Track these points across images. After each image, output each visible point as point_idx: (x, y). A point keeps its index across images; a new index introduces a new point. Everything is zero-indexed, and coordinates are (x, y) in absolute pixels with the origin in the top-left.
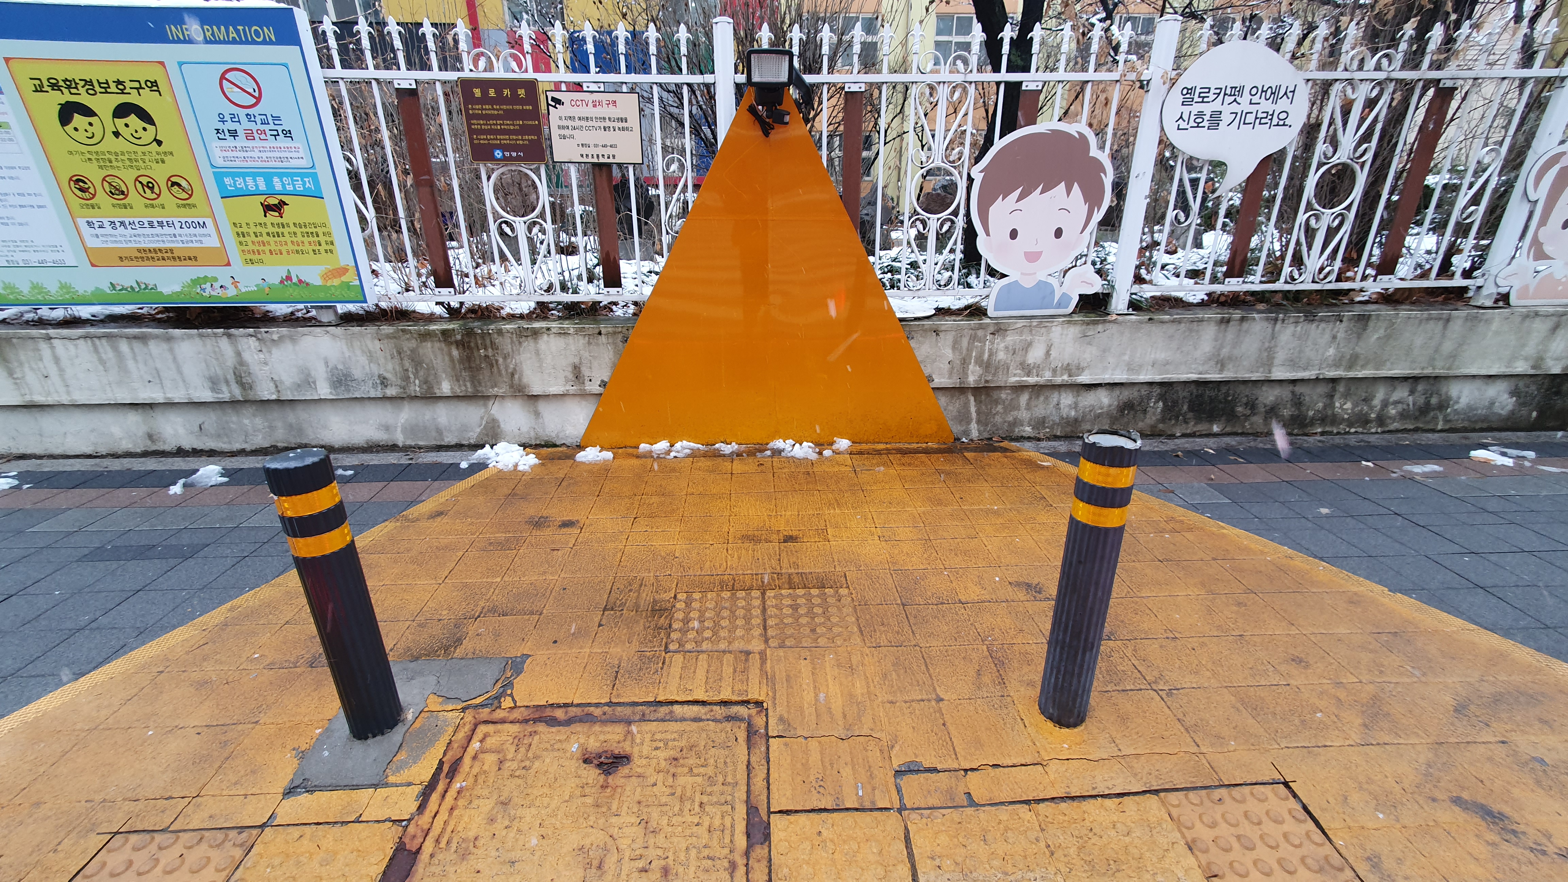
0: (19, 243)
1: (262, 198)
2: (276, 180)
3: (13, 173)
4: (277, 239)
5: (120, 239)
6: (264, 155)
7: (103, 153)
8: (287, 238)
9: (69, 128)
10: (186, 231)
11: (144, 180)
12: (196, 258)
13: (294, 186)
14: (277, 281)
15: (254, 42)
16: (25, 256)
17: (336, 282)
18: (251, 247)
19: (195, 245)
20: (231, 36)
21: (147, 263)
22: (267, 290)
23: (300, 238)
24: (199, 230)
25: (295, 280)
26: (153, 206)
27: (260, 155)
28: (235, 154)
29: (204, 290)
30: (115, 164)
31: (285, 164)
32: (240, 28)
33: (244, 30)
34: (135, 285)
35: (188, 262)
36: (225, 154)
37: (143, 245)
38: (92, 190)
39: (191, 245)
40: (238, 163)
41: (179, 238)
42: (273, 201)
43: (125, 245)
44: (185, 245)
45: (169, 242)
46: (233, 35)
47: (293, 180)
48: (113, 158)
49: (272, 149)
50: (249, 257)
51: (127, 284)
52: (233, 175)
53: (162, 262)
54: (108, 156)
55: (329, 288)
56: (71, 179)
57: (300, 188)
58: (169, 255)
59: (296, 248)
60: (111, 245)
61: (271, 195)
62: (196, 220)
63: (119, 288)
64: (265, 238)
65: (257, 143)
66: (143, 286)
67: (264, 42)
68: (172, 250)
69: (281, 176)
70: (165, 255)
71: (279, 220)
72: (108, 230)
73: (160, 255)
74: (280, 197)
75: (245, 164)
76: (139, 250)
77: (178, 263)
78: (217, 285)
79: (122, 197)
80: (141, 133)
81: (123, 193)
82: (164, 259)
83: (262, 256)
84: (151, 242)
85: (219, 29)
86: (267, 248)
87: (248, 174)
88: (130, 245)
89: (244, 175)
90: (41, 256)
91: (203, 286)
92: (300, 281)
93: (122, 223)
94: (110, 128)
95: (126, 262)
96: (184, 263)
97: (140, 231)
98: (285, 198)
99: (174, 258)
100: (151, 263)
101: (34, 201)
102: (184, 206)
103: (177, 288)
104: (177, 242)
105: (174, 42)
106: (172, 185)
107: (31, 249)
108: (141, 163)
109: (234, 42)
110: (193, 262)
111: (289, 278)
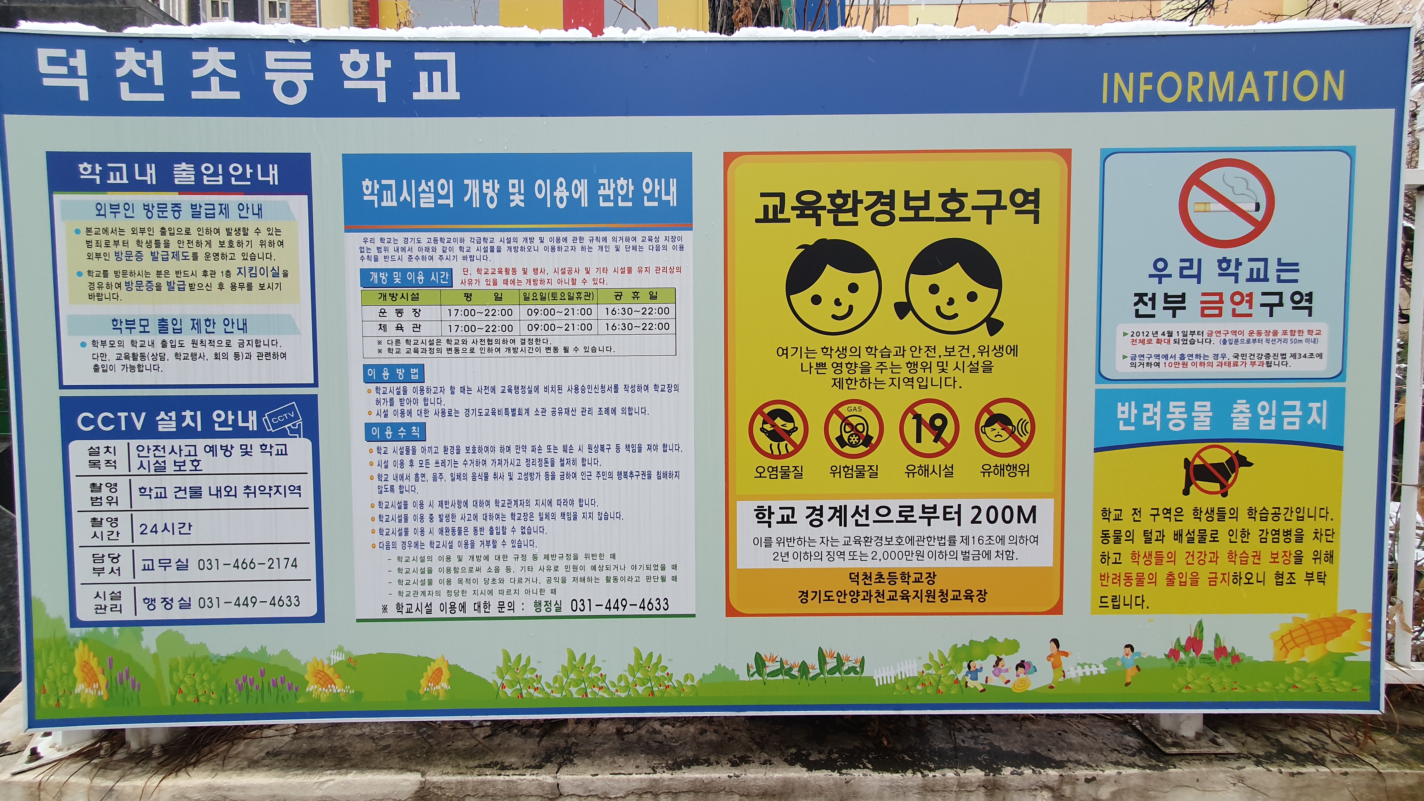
0: (581, 561)
1: (1189, 451)
2: (1241, 406)
3: (636, 400)
4: (1196, 547)
5: (819, 547)
6: (1230, 350)
7: (857, 351)
8: (1223, 546)
9: (802, 299)
10: (985, 528)
11: (927, 412)
12: (983, 594)
13: (1280, 420)
14: (1161, 651)
15: (1293, 104)
16: (581, 591)
17: (1311, 654)
18: (1127, 566)
19: (996, 562)
20: (1245, 90)
21: (862, 606)
22: (1132, 672)
23: (1254, 543)
24: (1017, 528)
25: (1208, 647)
26: (925, 471)
27: (1220, 349)
28: (1163, 349)
29: (974, 673)
30: (874, 374)
31: (1275, 371)
32: (1271, 74)
33: (1278, 80)
34: (813, 661)
35: (964, 605)
36: (1140, 349)
37: (870, 565)
38: (797, 437)
39: (983, 563)
40: (1164, 371)
41: (960, 547)
42: (1216, 456)
43: (825, 564)
44: (971, 563)
45: (933, 555)
46: (1250, 87)
47: (1281, 408)
48: (873, 362)
49: (1254, 337)
50: (1112, 590)
51: (793, 659)
52: (1141, 398)
53: (900, 605)
54: (865, 357)
55: (1289, 669)
56: (759, 411)
57: (1292, 423)
58: (924, 587)
59: (1238, 568)
60: (792, 564)
61: (1214, 442)
62: (1014, 505)
63: (771, 667)
64: (1169, 544)
65: (1226, 324)
66: (832, 663)
67: (1317, 104)
68: (932, 576)
69: (1253, 398)
70: (912, 587)
71: (1217, 502)
72: (802, 527)
73: (900, 586)
74: (1234, 447)
75: (1180, 372)
76: (854, 577)
77: (938, 605)
78: (1010, 661)
79: (862, 449)
80: (962, 304)
81: (867, 441)
82: (905, 597)
83: (1147, 590)
84: (888, 555)
85: (1221, 81)
86: (1162, 572)
87: (1176, 395)
88: (838, 563)
89: (1165, 398)
90: (616, 592)
91: (977, 664)
92: (1220, 651)
93: (840, 513)
94: (894, 294)
95: (813, 605)
96: (951, 606)
97: (875, 530)
98: (1244, 449)
99: (931, 595)
100: (874, 606)
101: (656, 462)
102: (1000, 470)
103: (911, 669)
104: (954, 555)
105: (1110, 107)
106: (989, 423)
107: (602, 575)
108: (935, 374)
109: (1248, 104)
110: (975, 605)
111: (1195, 643)
